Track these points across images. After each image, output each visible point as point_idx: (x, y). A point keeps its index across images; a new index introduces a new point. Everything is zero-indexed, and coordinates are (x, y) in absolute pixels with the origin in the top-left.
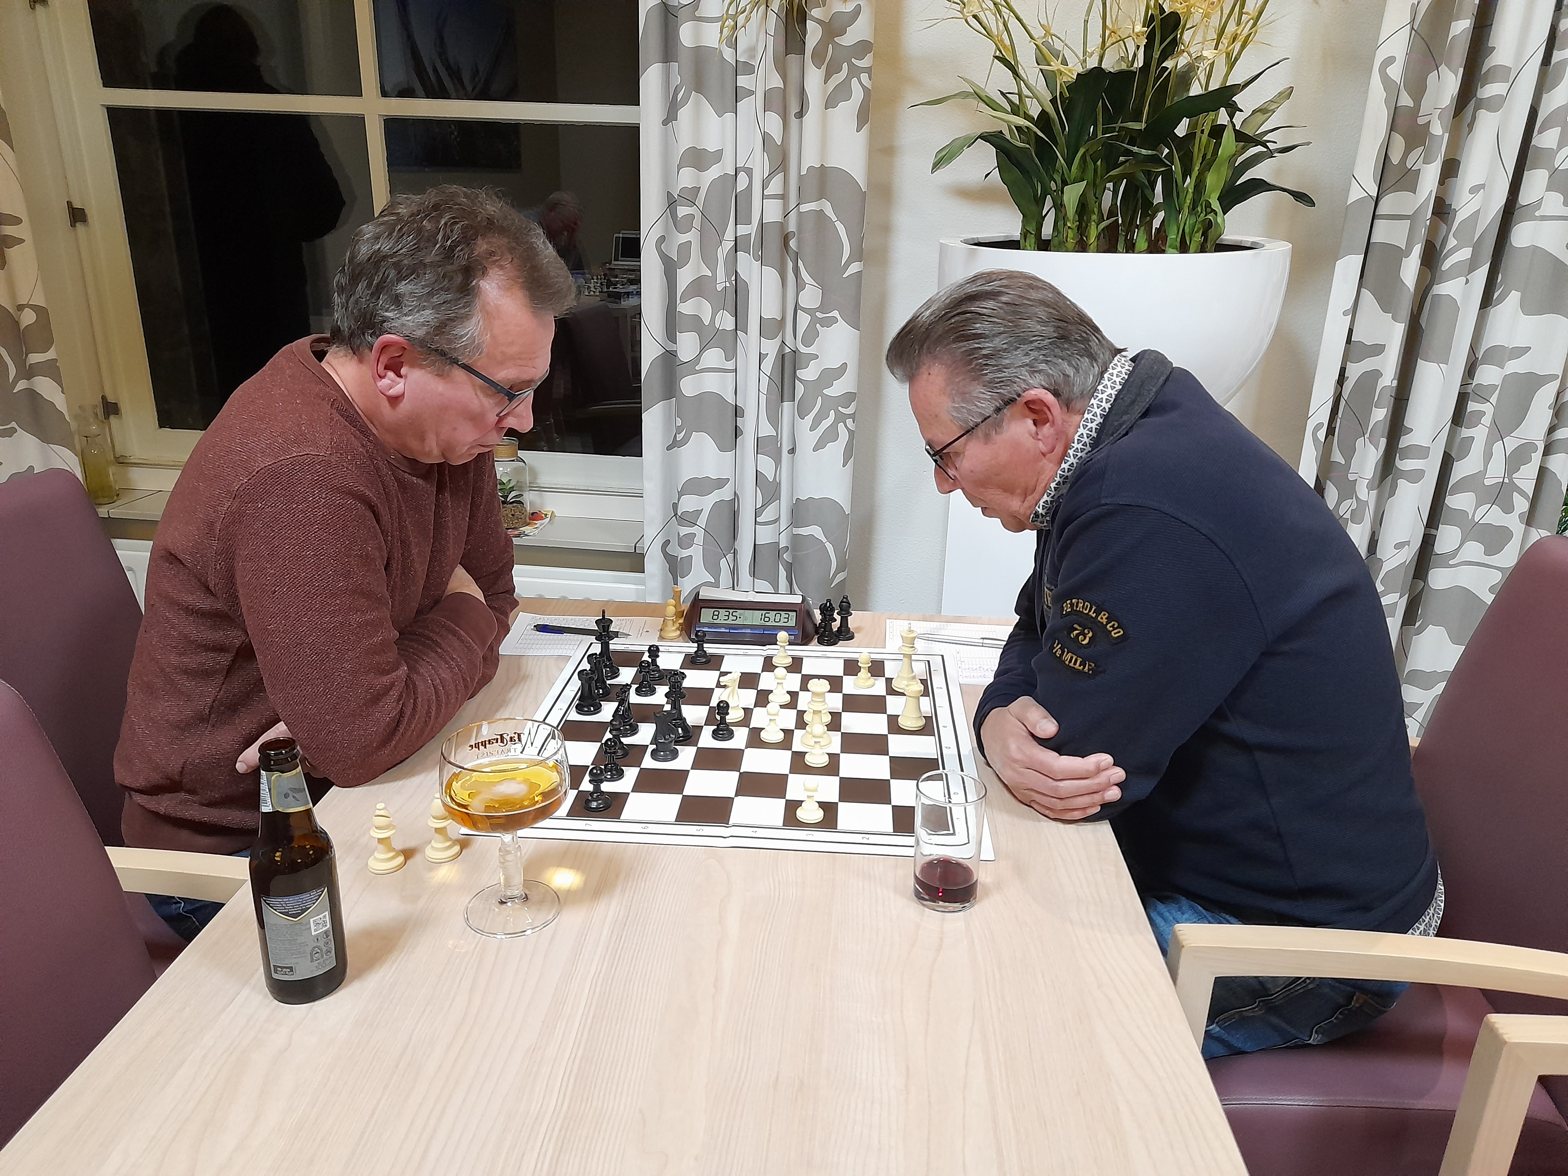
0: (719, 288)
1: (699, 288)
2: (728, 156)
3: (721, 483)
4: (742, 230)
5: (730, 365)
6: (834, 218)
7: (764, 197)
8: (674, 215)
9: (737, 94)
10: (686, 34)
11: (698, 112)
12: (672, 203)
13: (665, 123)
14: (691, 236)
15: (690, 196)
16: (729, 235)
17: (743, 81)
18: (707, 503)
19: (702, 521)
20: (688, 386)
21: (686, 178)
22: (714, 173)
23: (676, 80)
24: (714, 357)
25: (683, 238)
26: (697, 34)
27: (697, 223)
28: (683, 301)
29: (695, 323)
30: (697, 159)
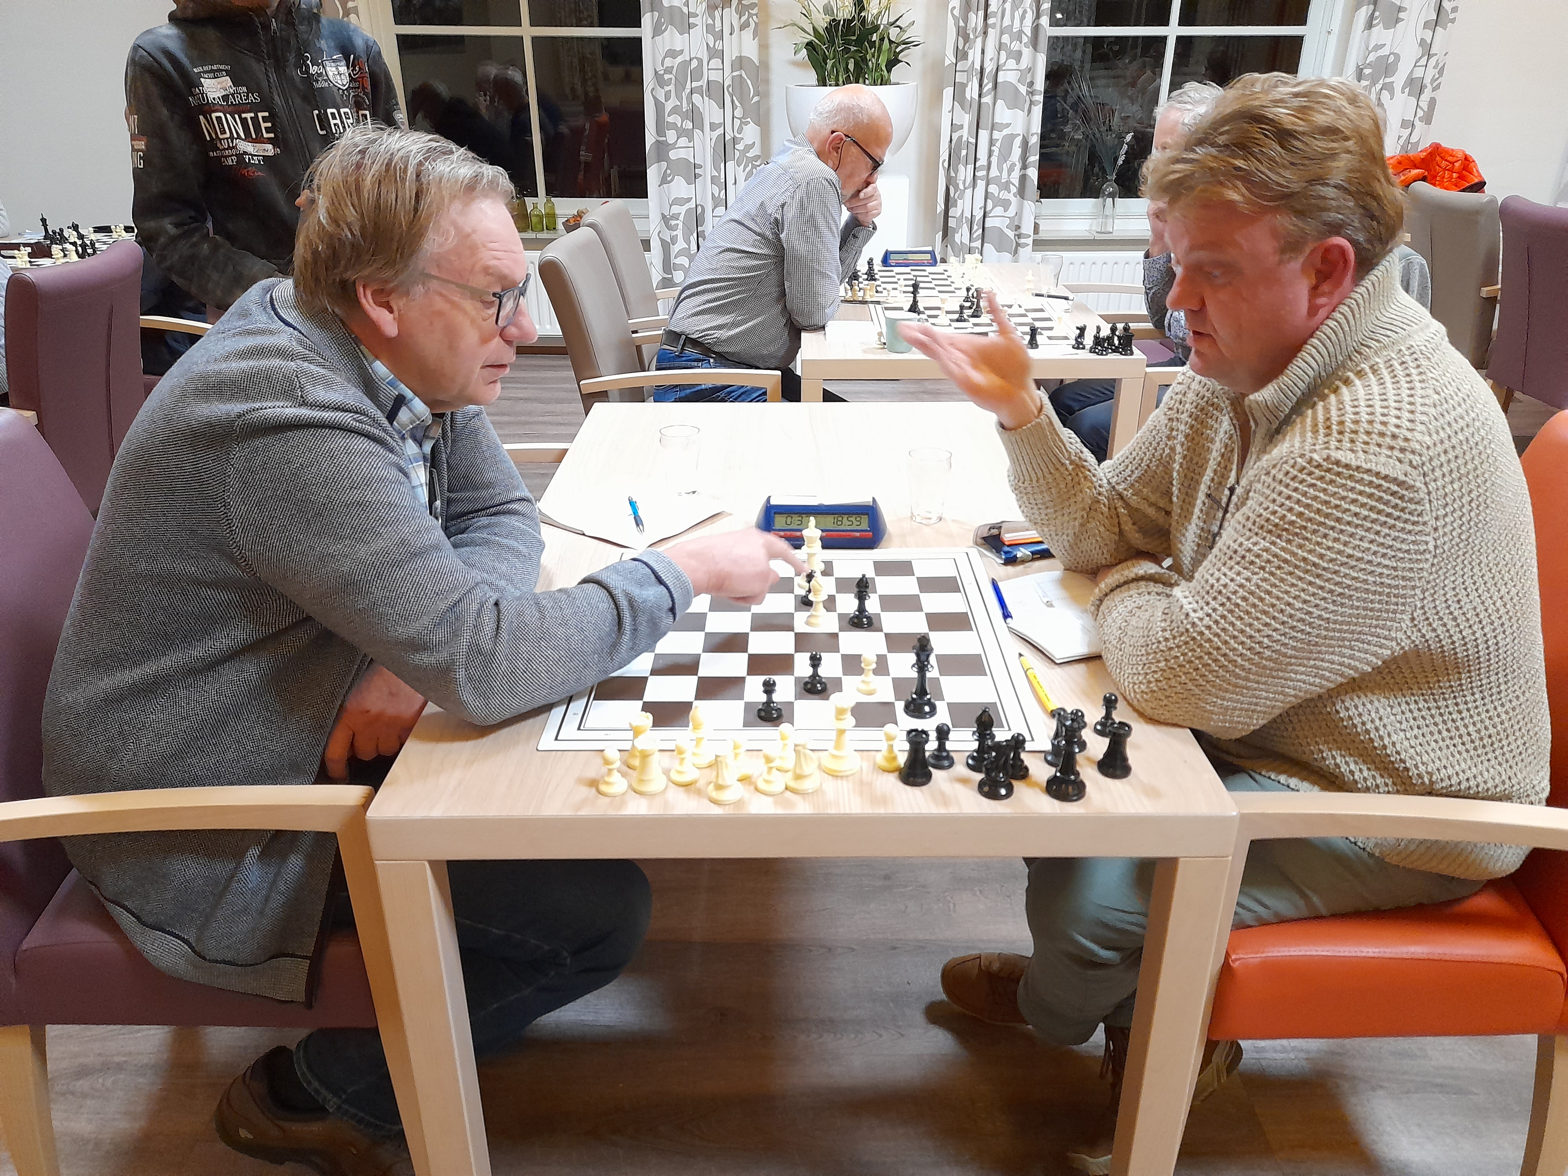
0: (685, 110)
1: (675, 110)
2: (686, 52)
3: (689, 200)
4: (694, 84)
5: (691, 144)
7: (708, 69)
9: (690, 26)
11: (672, 33)
14: (671, 87)
15: (668, 70)
16: (688, 86)
17: (692, 20)
18: (682, 210)
19: (681, 217)
20: (673, 155)
21: (668, 62)
22: (679, 59)
23: (659, 20)
24: (683, 141)
25: (669, 88)
27: (673, 81)
28: (669, 116)
29: (674, 126)
30: (672, 54)
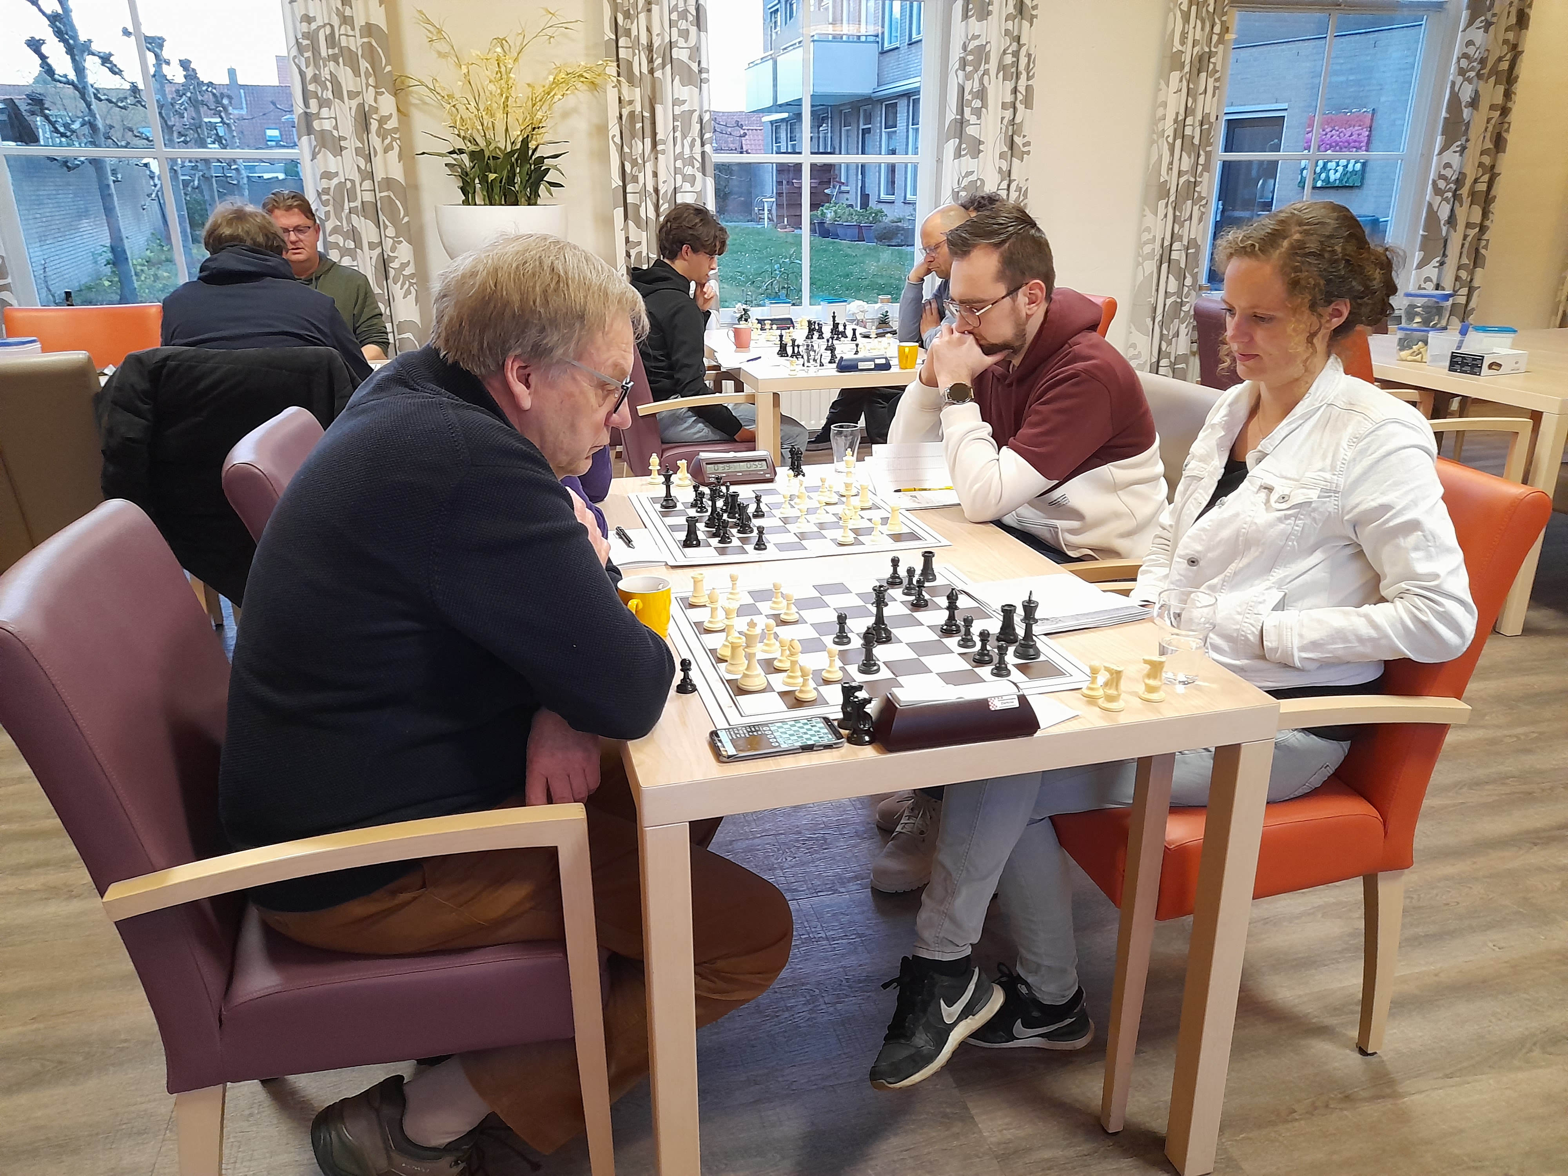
0: (345, 230)
1: (336, 230)
2: (341, 173)
4: (352, 205)
6: (394, 198)
7: (361, 191)
8: (320, 199)
9: (342, 149)
10: (316, 125)
11: (325, 156)
12: (319, 194)
13: (312, 160)
15: (326, 191)
16: (346, 207)
17: (342, 143)
21: (325, 183)
22: (335, 181)
23: (314, 143)
25: (327, 209)
26: (321, 124)
27: (331, 202)
28: (330, 236)
30: (327, 175)
